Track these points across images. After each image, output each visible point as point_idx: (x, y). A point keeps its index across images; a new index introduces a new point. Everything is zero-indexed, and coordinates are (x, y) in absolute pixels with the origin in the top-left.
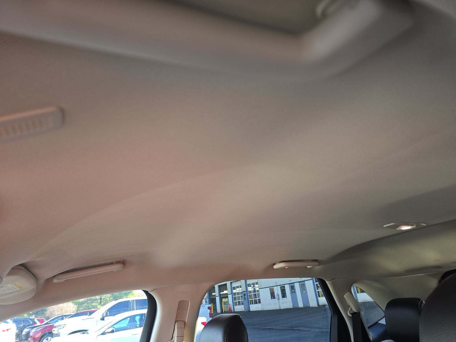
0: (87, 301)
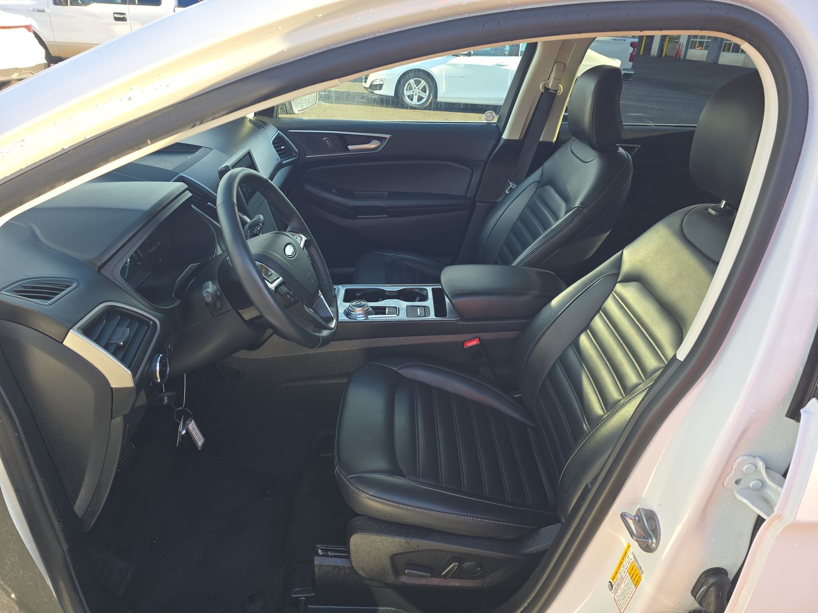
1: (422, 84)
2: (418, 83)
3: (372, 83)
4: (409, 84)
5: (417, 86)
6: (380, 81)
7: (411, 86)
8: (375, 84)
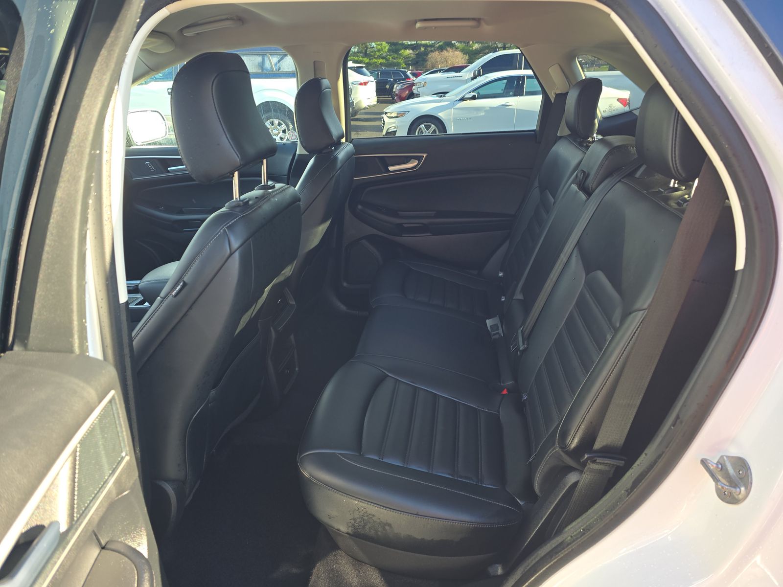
0: (484, 50)
1: (432, 128)
2: (428, 127)
3: (387, 130)
4: (420, 129)
5: (427, 130)
6: (394, 128)
7: (422, 131)
8: (390, 131)
